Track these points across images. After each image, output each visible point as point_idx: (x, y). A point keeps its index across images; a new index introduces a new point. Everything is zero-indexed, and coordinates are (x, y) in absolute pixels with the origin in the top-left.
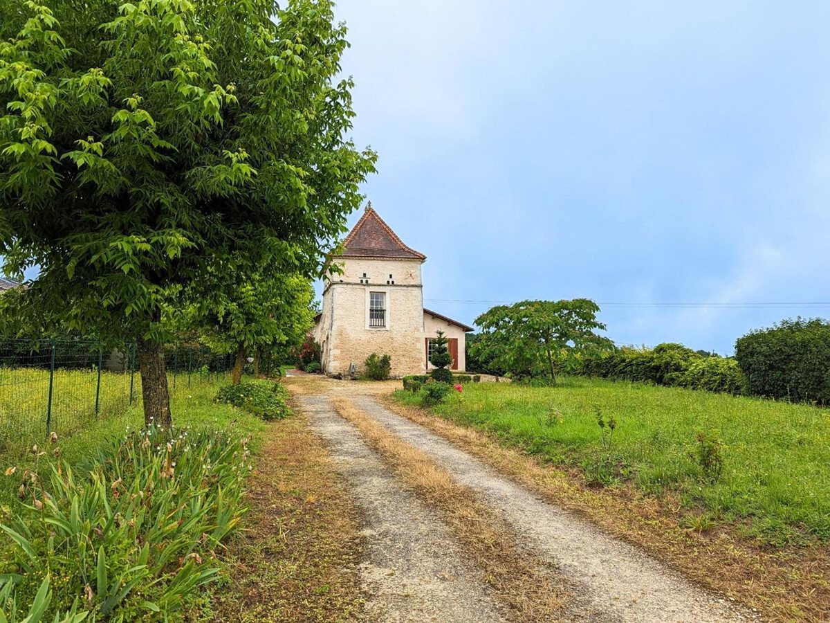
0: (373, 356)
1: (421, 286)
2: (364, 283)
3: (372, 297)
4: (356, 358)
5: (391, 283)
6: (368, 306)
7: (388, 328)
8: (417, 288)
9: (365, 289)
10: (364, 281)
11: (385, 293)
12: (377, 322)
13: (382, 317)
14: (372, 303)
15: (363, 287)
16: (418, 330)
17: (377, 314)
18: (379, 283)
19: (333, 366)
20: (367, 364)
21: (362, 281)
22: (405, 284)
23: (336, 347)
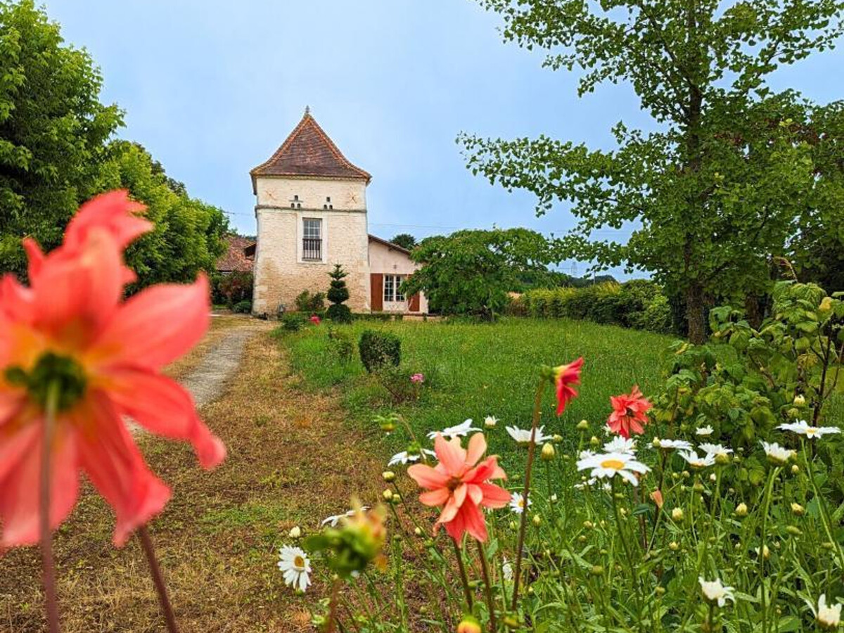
0: (305, 294)
1: (364, 212)
2: (296, 207)
3: (306, 224)
4: (287, 295)
5: (328, 207)
6: (301, 235)
7: (324, 261)
8: (360, 214)
9: (296, 215)
10: (296, 204)
11: (321, 219)
12: (314, 254)
13: (318, 248)
14: (306, 232)
15: (294, 212)
16: (362, 265)
17: (312, 244)
18: (314, 207)
19: (259, 304)
20: (298, 303)
21: (293, 205)
22: (346, 208)
23: (263, 283)
